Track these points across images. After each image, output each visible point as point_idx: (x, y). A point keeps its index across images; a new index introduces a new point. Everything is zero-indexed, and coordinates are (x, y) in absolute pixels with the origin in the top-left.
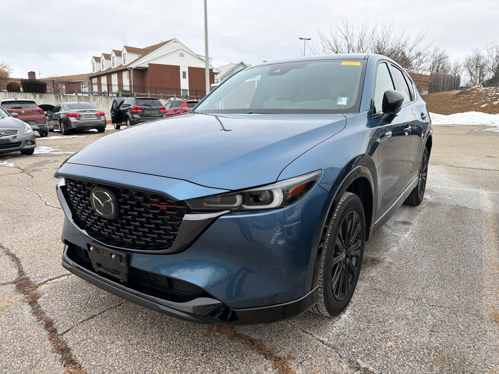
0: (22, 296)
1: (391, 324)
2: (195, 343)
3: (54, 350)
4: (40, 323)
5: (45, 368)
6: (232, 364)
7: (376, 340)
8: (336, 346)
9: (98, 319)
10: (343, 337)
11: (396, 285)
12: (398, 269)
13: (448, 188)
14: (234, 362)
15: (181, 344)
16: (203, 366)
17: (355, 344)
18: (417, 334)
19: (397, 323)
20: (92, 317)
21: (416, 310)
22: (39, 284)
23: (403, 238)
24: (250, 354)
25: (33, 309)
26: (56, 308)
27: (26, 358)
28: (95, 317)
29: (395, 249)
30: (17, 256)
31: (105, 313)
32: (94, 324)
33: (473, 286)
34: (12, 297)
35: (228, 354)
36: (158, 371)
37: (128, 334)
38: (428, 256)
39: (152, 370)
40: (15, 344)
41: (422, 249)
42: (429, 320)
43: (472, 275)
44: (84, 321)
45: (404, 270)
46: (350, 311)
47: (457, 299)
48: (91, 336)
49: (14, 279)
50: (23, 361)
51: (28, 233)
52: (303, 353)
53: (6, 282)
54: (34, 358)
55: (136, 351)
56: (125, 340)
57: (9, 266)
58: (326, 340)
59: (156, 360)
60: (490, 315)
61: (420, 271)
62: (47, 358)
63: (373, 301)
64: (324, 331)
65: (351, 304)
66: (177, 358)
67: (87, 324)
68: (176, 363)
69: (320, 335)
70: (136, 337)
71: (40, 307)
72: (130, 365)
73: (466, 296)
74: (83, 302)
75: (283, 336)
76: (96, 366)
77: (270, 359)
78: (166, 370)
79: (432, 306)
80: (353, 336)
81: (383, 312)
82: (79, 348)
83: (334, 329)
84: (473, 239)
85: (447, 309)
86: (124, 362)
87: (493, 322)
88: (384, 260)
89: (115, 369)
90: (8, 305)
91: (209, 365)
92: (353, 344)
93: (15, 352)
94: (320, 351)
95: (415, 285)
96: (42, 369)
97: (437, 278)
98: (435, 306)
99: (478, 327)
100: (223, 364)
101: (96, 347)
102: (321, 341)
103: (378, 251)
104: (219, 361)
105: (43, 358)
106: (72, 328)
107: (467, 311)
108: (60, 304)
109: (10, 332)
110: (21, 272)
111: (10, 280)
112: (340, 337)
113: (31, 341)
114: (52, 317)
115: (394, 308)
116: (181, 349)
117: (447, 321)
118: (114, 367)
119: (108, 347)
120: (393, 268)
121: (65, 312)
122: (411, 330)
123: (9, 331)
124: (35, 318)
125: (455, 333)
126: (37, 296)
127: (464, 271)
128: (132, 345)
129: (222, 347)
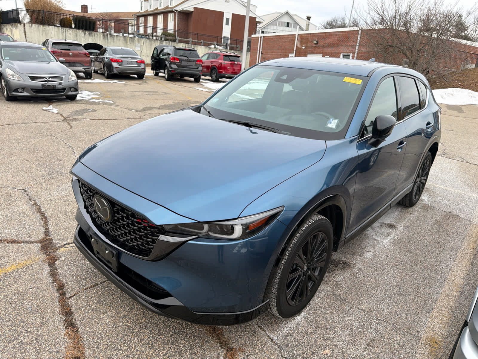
0: (43, 257)
1: (336, 332)
2: (168, 323)
3: (61, 312)
4: (54, 285)
5: (52, 326)
6: (193, 348)
7: (317, 345)
8: (282, 345)
9: (99, 288)
10: (290, 338)
11: (355, 293)
12: (363, 276)
13: (451, 189)
14: (194, 347)
15: (157, 323)
16: (170, 346)
17: (298, 346)
18: (354, 346)
19: (341, 332)
20: (95, 286)
21: (364, 321)
22: (59, 247)
23: (381, 243)
24: (209, 341)
25: (51, 270)
26: (68, 272)
27: (39, 316)
28: (97, 286)
29: (369, 255)
30: (47, 215)
31: (105, 283)
32: (94, 293)
33: (425, 306)
34: (36, 256)
35: (192, 338)
36: (134, 345)
37: (118, 306)
38: (397, 266)
39: (130, 343)
40: (32, 301)
41: (394, 259)
42: (370, 334)
43: (429, 294)
44: (87, 288)
45: (369, 279)
46: (305, 314)
47: (404, 316)
48: (90, 303)
49: (41, 238)
50: (37, 318)
51: (58, 191)
52: (252, 347)
53: (34, 240)
54: (45, 317)
55: (121, 324)
56: (115, 312)
57: (38, 224)
58: (275, 338)
59: (134, 334)
60: (427, 338)
61: (383, 281)
62: (54, 318)
63: (329, 306)
64: (276, 330)
65: (308, 307)
66: (151, 336)
67: (89, 292)
68: (149, 340)
69: (271, 333)
70: (123, 311)
71: (56, 270)
72: (114, 336)
73: (414, 316)
74: (90, 270)
75: (241, 328)
76: (89, 332)
77: (224, 348)
78: (140, 345)
79: (379, 320)
80: (299, 339)
81: (333, 320)
82: (79, 313)
83: (286, 329)
84: (449, 254)
85: (392, 325)
86: (110, 332)
87: (426, 345)
88: (354, 265)
89: (102, 337)
90: (32, 263)
91: (175, 346)
92: (296, 346)
93: (32, 309)
94: (267, 348)
95: (372, 296)
96: (49, 327)
97: (396, 292)
98: (381, 321)
99: (412, 348)
100: (185, 347)
101: (92, 315)
102: (270, 338)
103: (353, 255)
104: (183, 344)
105: (51, 318)
106: (77, 293)
107: (408, 330)
108: (72, 268)
109: (31, 290)
110: (47, 233)
111: (37, 239)
112: (288, 338)
113: (45, 301)
114: (64, 281)
115: (344, 316)
116: (156, 327)
117: (386, 338)
118: (102, 335)
119: (101, 316)
120: (360, 276)
121: (75, 277)
122: (350, 341)
123: (30, 288)
124: (50, 279)
125: (387, 351)
126: (56, 259)
127: (423, 288)
128: (120, 317)
129: (189, 331)
